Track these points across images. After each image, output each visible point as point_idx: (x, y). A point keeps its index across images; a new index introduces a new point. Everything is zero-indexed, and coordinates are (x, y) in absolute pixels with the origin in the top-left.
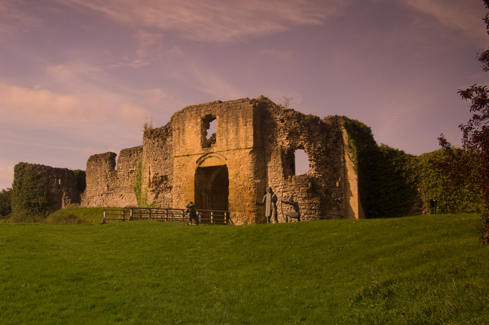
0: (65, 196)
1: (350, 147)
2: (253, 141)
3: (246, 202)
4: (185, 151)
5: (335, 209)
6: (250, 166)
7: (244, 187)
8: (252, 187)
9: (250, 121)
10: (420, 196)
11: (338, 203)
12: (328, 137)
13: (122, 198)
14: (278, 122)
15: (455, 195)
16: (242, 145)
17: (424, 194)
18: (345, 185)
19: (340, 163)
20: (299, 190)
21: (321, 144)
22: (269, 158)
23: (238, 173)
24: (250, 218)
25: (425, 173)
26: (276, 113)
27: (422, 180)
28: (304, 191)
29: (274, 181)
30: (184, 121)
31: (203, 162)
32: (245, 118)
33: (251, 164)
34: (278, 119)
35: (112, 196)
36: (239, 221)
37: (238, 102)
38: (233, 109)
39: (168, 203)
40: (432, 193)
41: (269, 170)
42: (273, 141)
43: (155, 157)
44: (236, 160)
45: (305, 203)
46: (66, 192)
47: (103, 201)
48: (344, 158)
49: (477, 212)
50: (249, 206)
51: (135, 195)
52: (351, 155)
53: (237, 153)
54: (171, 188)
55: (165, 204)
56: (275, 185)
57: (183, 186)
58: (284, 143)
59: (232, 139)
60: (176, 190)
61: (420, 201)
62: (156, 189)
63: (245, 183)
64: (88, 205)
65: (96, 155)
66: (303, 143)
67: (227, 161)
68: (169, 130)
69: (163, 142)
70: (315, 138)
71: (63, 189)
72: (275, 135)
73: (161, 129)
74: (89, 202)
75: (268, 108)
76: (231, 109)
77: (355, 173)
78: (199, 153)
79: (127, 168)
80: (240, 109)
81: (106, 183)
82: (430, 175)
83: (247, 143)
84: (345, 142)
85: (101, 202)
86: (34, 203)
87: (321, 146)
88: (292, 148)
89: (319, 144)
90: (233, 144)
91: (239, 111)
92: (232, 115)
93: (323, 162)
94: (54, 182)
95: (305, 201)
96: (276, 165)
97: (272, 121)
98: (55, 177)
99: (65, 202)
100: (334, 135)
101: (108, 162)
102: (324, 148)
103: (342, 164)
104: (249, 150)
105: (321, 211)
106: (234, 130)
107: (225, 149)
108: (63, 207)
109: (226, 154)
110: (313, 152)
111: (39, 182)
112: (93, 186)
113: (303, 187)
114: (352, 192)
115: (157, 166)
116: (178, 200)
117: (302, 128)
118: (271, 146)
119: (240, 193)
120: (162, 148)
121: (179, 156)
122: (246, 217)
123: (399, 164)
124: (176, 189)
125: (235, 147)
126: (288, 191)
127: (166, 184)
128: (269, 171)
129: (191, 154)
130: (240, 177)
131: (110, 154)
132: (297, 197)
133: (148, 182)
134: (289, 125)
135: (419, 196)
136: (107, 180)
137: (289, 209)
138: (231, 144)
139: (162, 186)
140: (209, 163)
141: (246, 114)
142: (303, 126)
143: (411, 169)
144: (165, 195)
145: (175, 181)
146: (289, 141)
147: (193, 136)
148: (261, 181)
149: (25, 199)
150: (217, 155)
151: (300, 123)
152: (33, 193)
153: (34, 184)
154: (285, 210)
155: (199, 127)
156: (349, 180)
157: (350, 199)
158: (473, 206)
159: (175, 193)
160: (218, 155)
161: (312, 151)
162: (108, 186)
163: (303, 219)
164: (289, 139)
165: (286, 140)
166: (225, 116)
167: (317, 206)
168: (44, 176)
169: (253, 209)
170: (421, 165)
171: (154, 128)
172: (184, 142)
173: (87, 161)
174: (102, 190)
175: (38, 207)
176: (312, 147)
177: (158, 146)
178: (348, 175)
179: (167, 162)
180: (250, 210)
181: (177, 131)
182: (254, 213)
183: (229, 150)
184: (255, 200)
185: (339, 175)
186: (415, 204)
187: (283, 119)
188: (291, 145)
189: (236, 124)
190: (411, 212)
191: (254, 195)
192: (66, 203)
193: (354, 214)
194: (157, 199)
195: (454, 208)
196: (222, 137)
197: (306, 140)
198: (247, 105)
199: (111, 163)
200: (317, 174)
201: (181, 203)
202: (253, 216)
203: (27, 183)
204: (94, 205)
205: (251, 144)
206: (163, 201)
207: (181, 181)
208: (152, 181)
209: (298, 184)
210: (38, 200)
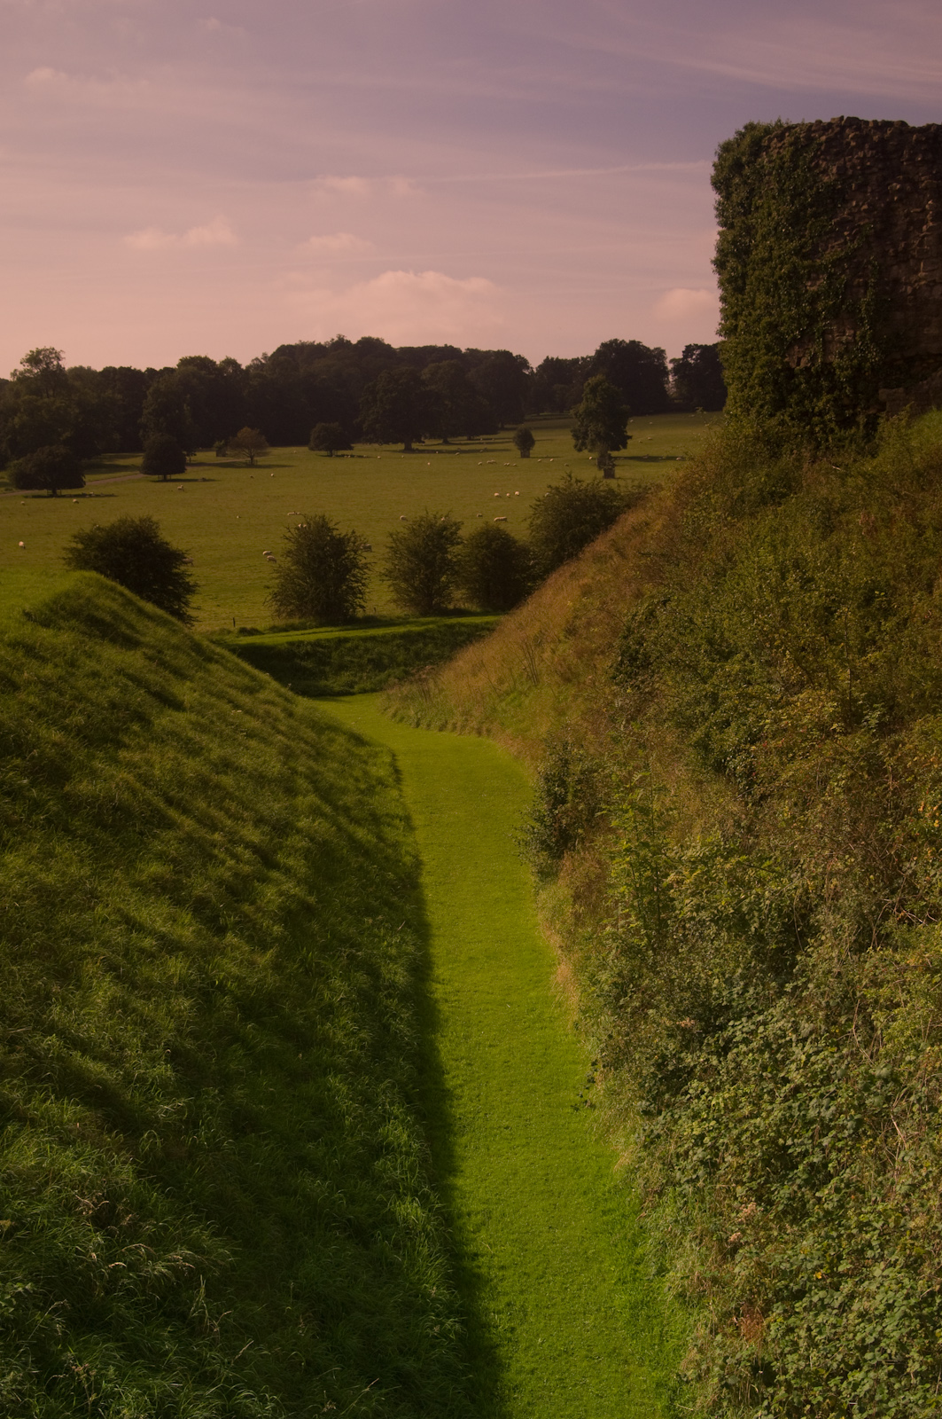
86: (807, 369)
94: (924, 222)
98: (926, 188)
111: (832, 231)
152: (798, 305)
153: (802, 247)
168: (862, 187)
175: (830, 391)
203: (771, 249)
210: (826, 351)
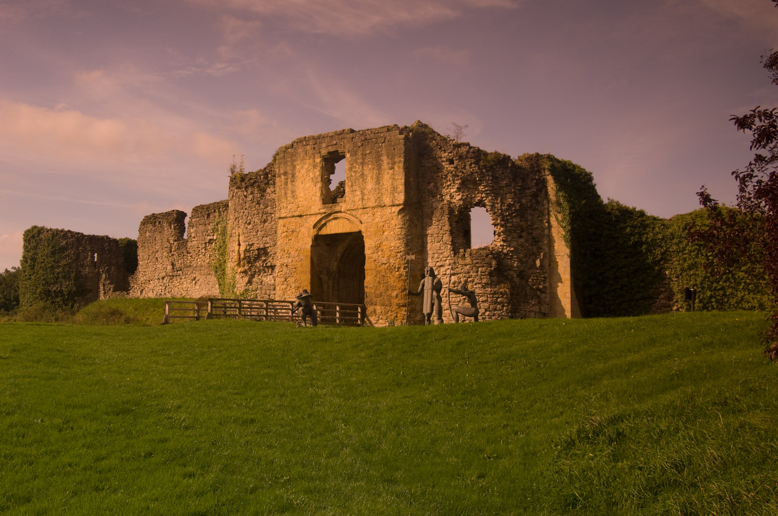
0: (105, 280)
1: (559, 204)
2: (403, 194)
3: (392, 290)
4: (295, 208)
5: (533, 303)
6: (399, 233)
7: (390, 266)
8: (403, 266)
9: (400, 161)
10: (669, 283)
11: (539, 293)
12: (523, 188)
13: (196, 283)
14: (444, 164)
15: (725, 282)
16: (387, 200)
17: (676, 279)
18: (550, 265)
19: (543, 229)
20: (477, 272)
21: (512, 198)
22: (430, 221)
23: (380, 244)
24: (399, 315)
25: (678, 246)
26: (440, 148)
27: (674, 258)
28: (484, 274)
29: (438, 258)
30: (295, 161)
31: (324, 227)
32: (391, 156)
33: (400, 230)
34: (444, 159)
35: (179, 280)
36: (380, 321)
37: (380, 131)
38: (372, 142)
39: (268, 292)
40: (688, 278)
41: (429, 239)
42: (435, 193)
43: (248, 218)
44: (377, 224)
45: (487, 292)
46: (106, 274)
47: (165, 289)
48: (549, 222)
49: (760, 308)
50: (397, 296)
51: (215, 279)
52: (560, 217)
53: (379, 212)
54: (273, 267)
55: (263, 293)
56: (438, 264)
57: (293, 264)
58: (453, 196)
59: (371, 191)
60: (282, 271)
61: (669, 291)
62: (250, 269)
63: (391, 260)
64: (141, 295)
65: (153, 214)
66: (484, 197)
67: (363, 225)
68: (270, 176)
69: (260, 195)
70: (503, 190)
71: (102, 269)
72: (439, 185)
73: (257, 174)
74: (143, 290)
75: (428, 140)
76: (369, 142)
77: (567, 245)
78: (319, 212)
79: (203, 235)
80: (384, 142)
81: (170, 259)
82: (686, 250)
83: (395, 197)
84: (551, 196)
85: (161, 290)
86: (55, 291)
87: (512, 203)
88: (465, 206)
89: (509, 198)
90: (373, 199)
91: (382, 145)
92: (371, 152)
93: (515, 227)
94: (88, 258)
95: (487, 289)
96: (441, 232)
97: (435, 162)
98: (89, 250)
99: (104, 290)
100: (533, 185)
101: (172, 226)
102: (518, 206)
103: (546, 231)
104: (398, 208)
105: (512, 305)
106: (374, 176)
107: (360, 207)
108: (102, 297)
109: (361, 215)
110: (500, 211)
111: (63, 257)
112: (149, 264)
113: (483, 267)
114: (561, 276)
115: (250, 232)
116: (284, 286)
117: (482, 173)
118: (433, 202)
119: (384, 276)
120: (258, 203)
121: (286, 218)
122: (392, 313)
123: (636, 231)
124: (281, 269)
125: (375, 202)
126: (459, 273)
127: (265, 261)
128: (429, 241)
129: (304, 214)
130: (382, 250)
131: (176, 214)
132: (474, 283)
133: (236, 257)
134: (462, 168)
135: (667, 282)
136: (171, 255)
137: (460, 301)
138: (368, 199)
139: (259, 264)
140: (334, 228)
141: (393, 151)
142: (484, 171)
143: (656, 240)
144: (264, 279)
145: (280, 257)
146: (461, 194)
147: (308, 185)
148: (416, 258)
149: (41, 285)
150: (347, 216)
151: (479, 165)
152: (53, 274)
153: (55, 260)
154: (453, 303)
155: (318, 172)
156: (557, 257)
157: (558, 286)
158: (753, 299)
159: (279, 276)
160: (349, 216)
161: (498, 210)
162: (173, 264)
163: (482, 318)
164: (462, 191)
165: (456, 192)
166: (359, 153)
167: (505, 298)
168: (72, 248)
169: (403, 301)
170: (672, 234)
171: (246, 172)
172: (294, 194)
173: (140, 224)
174: (164, 271)
175: (61, 296)
176: (498, 203)
177: (252, 201)
178: (555, 248)
179: (267, 226)
180: (399, 304)
181: (283, 177)
182: (404, 309)
183: (366, 208)
184: (407, 287)
185: (541, 248)
186: (662, 295)
187: (453, 158)
188: (464, 200)
189: (377, 166)
190: (654, 308)
191: (406, 280)
192: (106, 291)
193: (564, 310)
194: (250, 285)
195: (723, 303)
196: (355, 187)
197: (488, 192)
198: (395, 136)
199: (178, 227)
200: (505, 247)
201: (289, 292)
202: (403, 312)
203: (44, 260)
204: (151, 295)
205: (401, 198)
206: (261, 288)
207: (289, 257)
208: (242, 256)
209: (475, 262)
210: (61, 287)
